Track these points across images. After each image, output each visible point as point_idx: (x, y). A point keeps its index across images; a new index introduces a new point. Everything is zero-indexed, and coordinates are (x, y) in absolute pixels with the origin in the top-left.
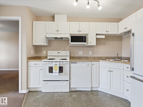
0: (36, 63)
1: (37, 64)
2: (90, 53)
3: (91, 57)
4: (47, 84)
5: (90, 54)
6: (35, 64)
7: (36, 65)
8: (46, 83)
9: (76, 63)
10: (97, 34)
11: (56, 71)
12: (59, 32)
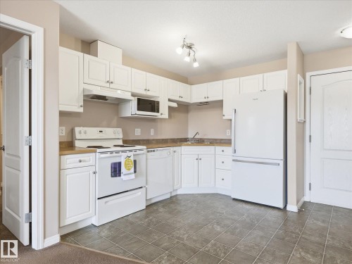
0: (82, 159)
1: (84, 161)
2: (152, 132)
3: (153, 140)
4: (107, 204)
5: (152, 134)
6: (80, 161)
7: (82, 164)
8: (106, 202)
9: (154, 151)
10: (169, 100)
11: (129, 169)
12: (112, 86)
